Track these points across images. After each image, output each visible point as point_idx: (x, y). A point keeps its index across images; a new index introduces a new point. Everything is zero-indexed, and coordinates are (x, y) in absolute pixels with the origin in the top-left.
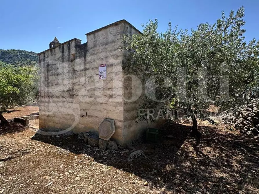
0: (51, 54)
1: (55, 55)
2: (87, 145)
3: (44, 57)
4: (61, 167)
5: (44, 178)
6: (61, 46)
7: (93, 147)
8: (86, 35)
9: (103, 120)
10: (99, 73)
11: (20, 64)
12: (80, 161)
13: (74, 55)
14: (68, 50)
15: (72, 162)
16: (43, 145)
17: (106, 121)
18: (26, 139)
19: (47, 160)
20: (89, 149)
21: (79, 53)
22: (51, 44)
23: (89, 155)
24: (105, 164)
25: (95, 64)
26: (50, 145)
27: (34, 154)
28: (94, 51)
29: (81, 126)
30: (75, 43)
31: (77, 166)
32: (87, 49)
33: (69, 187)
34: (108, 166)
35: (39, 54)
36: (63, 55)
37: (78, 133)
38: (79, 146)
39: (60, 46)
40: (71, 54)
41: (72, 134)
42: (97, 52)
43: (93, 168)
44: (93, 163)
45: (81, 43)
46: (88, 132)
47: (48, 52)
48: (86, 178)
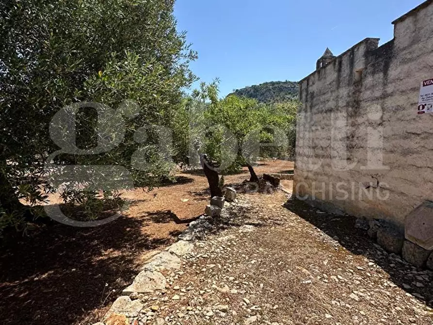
0: (319, 77)
1: (325, 78)
2: (374, 244)
3: (308, 84)
4: (325, 263)
5: (300, 269)
6: (337, 62)
7: (389, 252)
8: (393, 23)
9: (419, 203)
10: (420, 101)
11: (272, 101)
12: (359, 268)
13: (360, 72)
14: (349, 66)
15: (343, 263)
16: (298, 219)
17: (428, 206)
18: (277, 204)
19: (303, 244)
20: (379, 253)
21: (373, 65)
22: (318, 62)
23: (377, 263)
24: (417, 298)
25: (411, 82)
26: (307, 223)
27: (286, 228)
28: (410, 53)
29: (362, 205)
30: (365, 48)
31: (353, 274)
32: (392, 53)
33: (339, 304)
34: (427, 305)
35: (301, 82)
36: (339, 76)
37: (357, 216)
38: (358, 240)
39: (335, 61)
40: (355, 71)
41: (343, 215)
42: (420, 53)
43: (388, 293)
44: (387, 283)
45: (378, 44)
46: (378, 220)
47: (314, 76)
48: (371, 304)
